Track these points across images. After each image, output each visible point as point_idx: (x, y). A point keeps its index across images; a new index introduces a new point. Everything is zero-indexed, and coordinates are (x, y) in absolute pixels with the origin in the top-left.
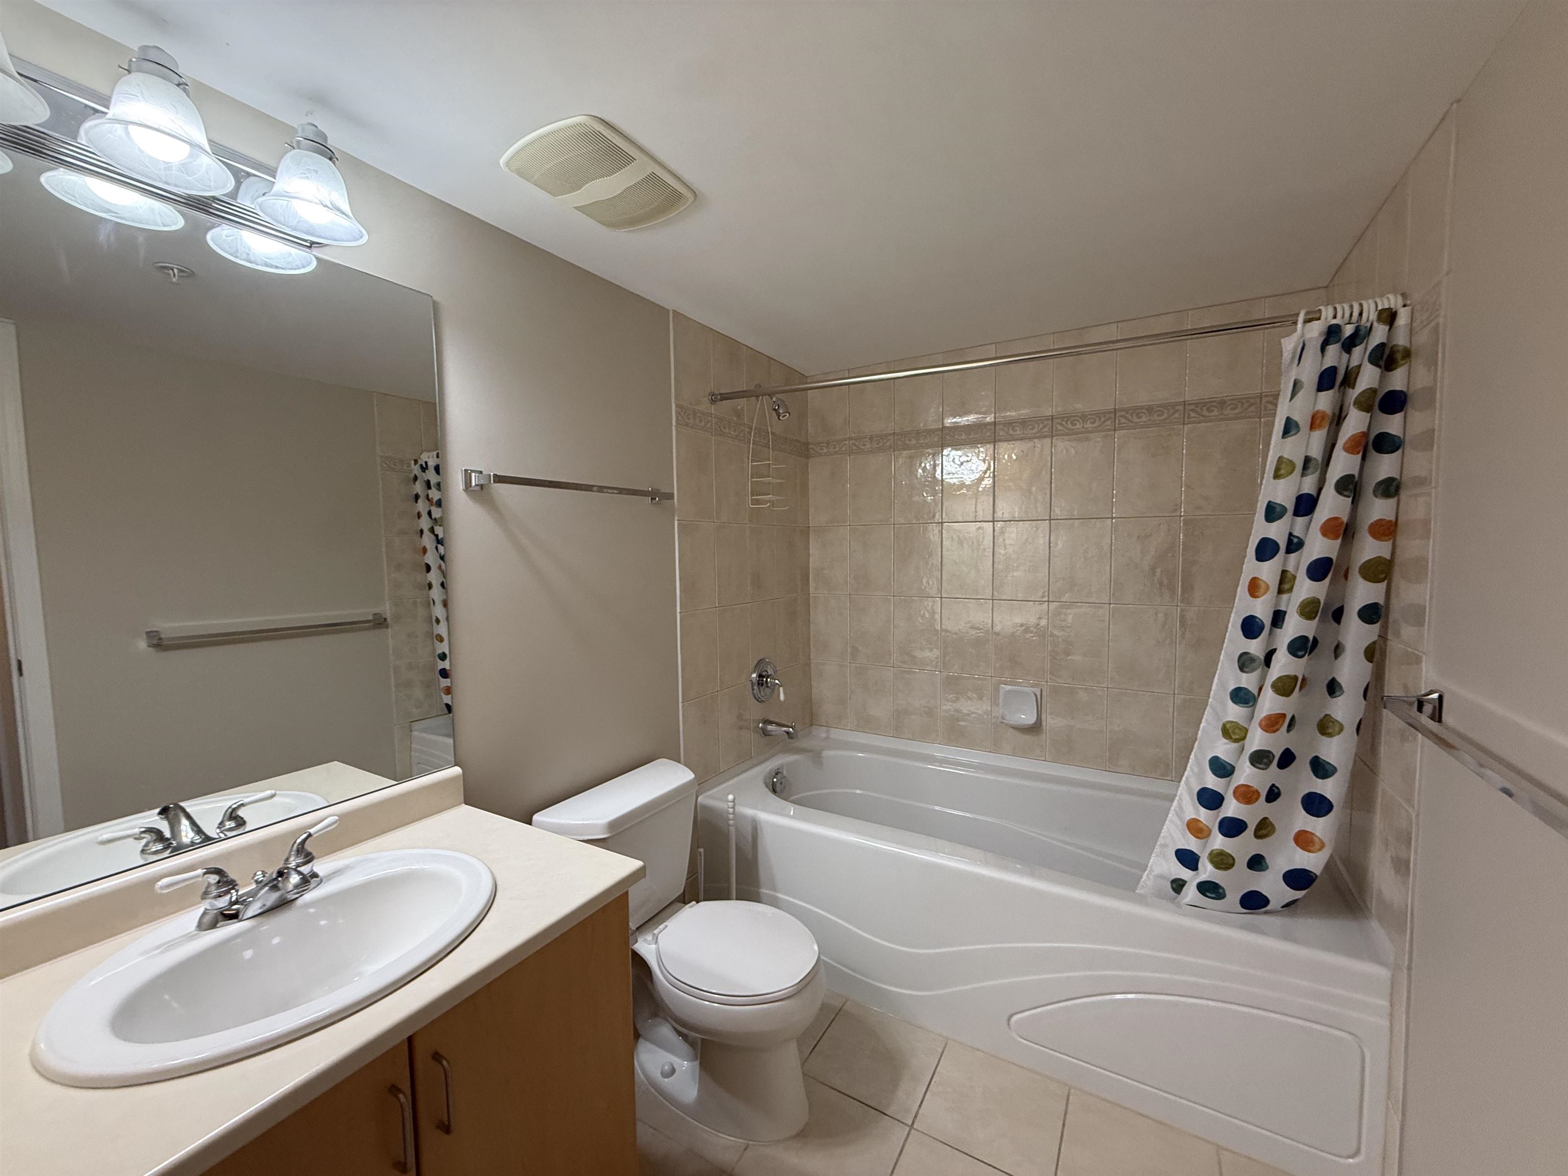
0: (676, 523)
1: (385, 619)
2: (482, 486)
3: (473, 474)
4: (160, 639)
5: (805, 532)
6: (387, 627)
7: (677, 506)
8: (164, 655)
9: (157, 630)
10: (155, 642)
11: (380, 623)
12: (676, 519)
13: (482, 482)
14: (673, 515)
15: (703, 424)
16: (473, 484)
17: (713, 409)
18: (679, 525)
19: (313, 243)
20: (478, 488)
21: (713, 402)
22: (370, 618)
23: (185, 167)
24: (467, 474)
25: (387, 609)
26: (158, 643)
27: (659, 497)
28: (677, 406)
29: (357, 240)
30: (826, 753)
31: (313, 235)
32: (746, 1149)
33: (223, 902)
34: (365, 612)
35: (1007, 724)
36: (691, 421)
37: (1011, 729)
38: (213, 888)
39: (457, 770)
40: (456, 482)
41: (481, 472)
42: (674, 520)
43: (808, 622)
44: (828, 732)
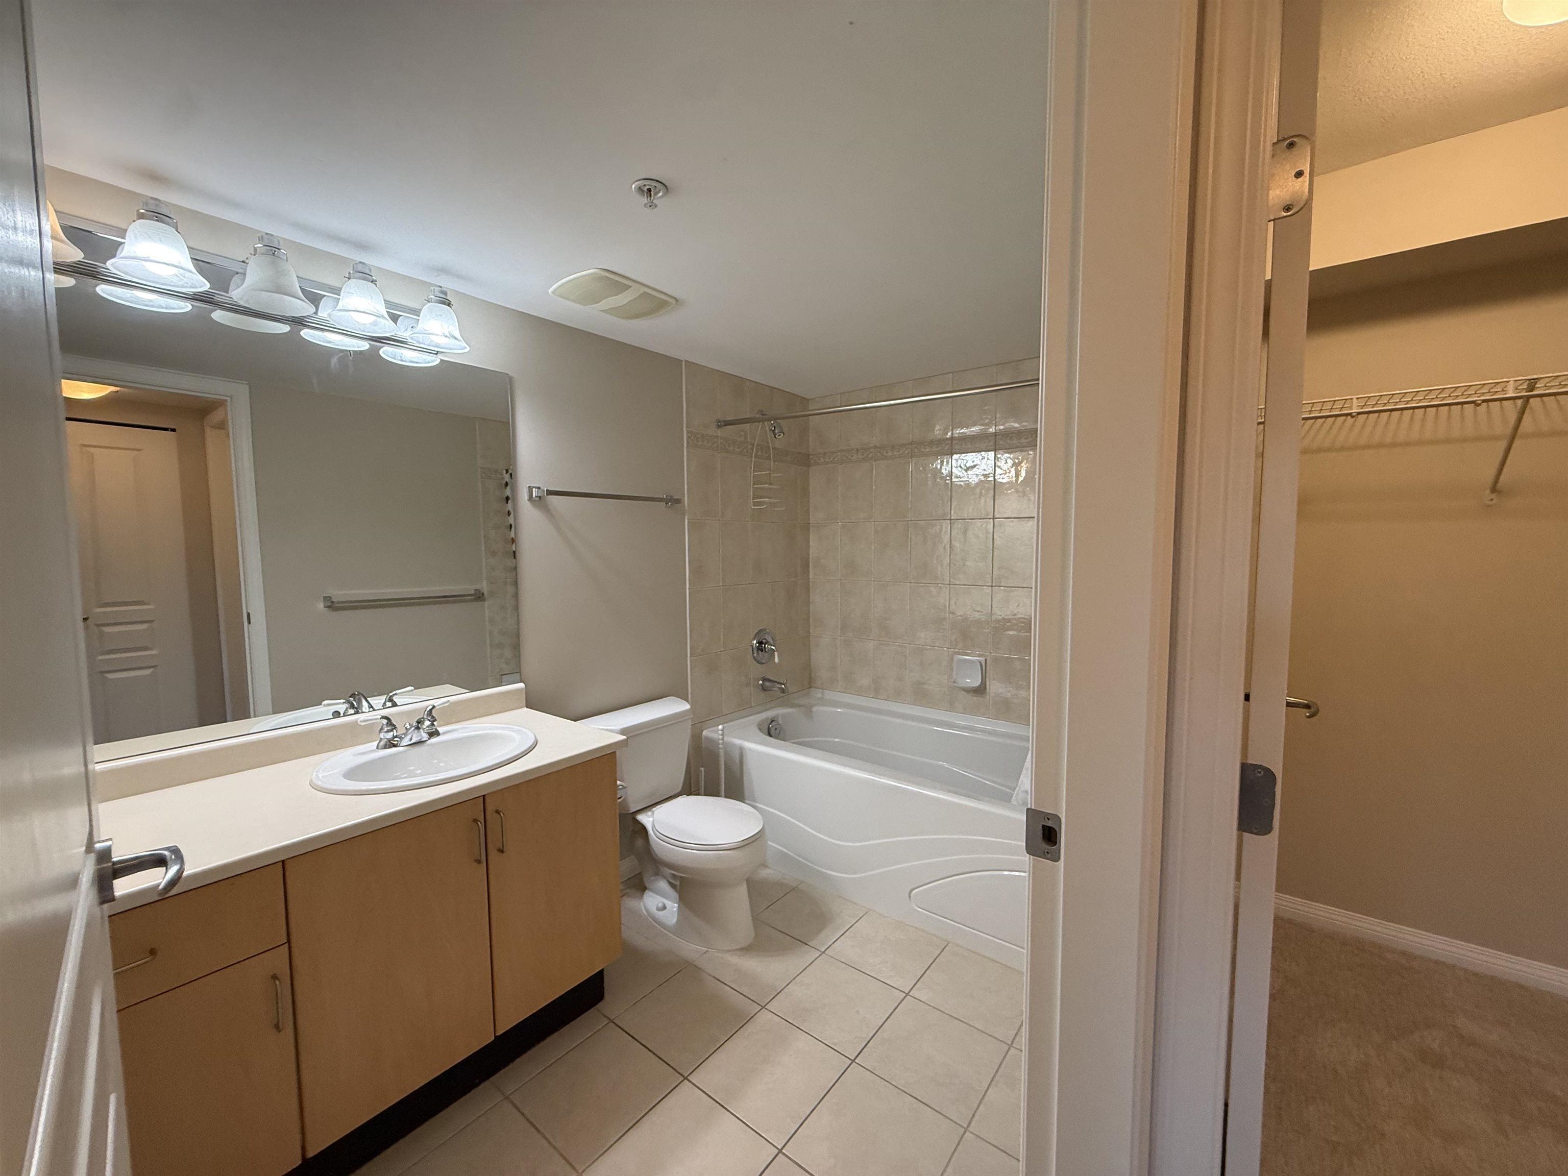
0: (686, 520)
1: (483, 594)
2: (540, 497)
3: (534, 489)
4: (332, 602)
5: (806, 527)
6: (484, 600)
7: (687, 508)
8: (334, 613)
9: (329, 595)
10: (329, 604)
11: (479, 596)
12: (686, 517)
13: (539, 495)
14: (684, 514)
15: (710, 445)
16: (534, 496)
17: (719, 432)
18: (689, 522)
19: (438, 352)
20: (538, 499)
21: (719, 427)
22: (472, 592)
23: (375, 324)
24: (530, 488)
25: (484, 587)
26: (332, 605)
27: (673, 501)
28: (688, 432)
29: (463, 349)
30: (815, 709)
31: (438, 347)
32: (705, 953)
33: (390, 735)
34: (470, 588)
35: (959, 688)
36: (700, 443)
37: (963, 693)
38: (385, 726)
39: (522, 685)
40: (523, 495)
41: (539, 488)
42: (684, 519)
43: (808, 602)
44: (823, 694)
